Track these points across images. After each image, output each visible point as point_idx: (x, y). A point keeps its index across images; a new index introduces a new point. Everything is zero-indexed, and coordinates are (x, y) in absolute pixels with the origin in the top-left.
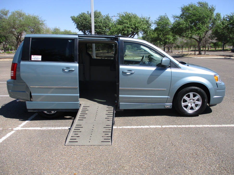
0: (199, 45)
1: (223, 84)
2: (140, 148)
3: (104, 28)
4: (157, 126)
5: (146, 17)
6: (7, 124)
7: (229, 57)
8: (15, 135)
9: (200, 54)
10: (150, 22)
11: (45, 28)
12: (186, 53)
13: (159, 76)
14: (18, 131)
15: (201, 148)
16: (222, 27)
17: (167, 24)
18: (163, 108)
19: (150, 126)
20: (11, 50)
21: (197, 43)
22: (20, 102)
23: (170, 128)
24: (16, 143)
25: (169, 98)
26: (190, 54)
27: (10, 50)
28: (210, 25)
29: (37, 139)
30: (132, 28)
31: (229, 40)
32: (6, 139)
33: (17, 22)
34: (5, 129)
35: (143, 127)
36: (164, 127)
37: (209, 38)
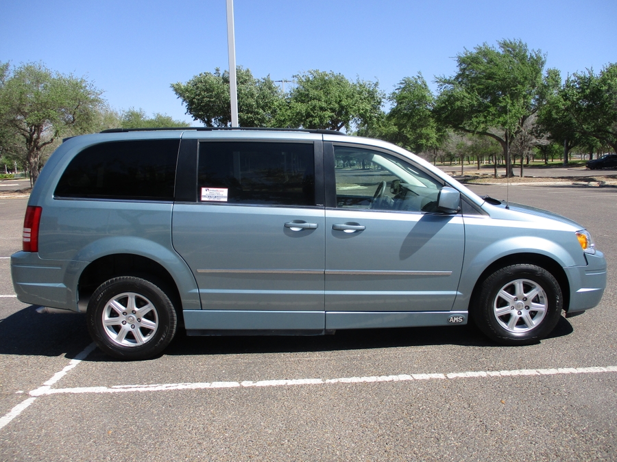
0: (506, 151)
1: (599, 254)
2: (397, 440)
3: (261, 111)
4: (434, 376)
5: (368, 83)
6: (11, 378)
7: (586, 183)
8: (36, 410)
9: (510, 174)
10: (378, 96)
11: (102, 112)
12: (471, 173)
13: (432, 235)
14: (43, 398)
15: (566, 437)
16: (563, 105)
17: (422, 99)
18: (442, 323)
19: (413, 375)
20: (10, 170)
21: (500, 148)
22: (46, 313)
23: (469, 379)
24: (39, 436)
25: (459, 295)
26: (484, 177)
27: (8, 170)
28: (532, 101)
29: (99, 422)
30: (333, 110)
31: (580, 138)
32: (9, 424)
33: (30, 97)
34: (6, 393)
35: (395, 378)
36: (452, 376)
37: (531, 133)
